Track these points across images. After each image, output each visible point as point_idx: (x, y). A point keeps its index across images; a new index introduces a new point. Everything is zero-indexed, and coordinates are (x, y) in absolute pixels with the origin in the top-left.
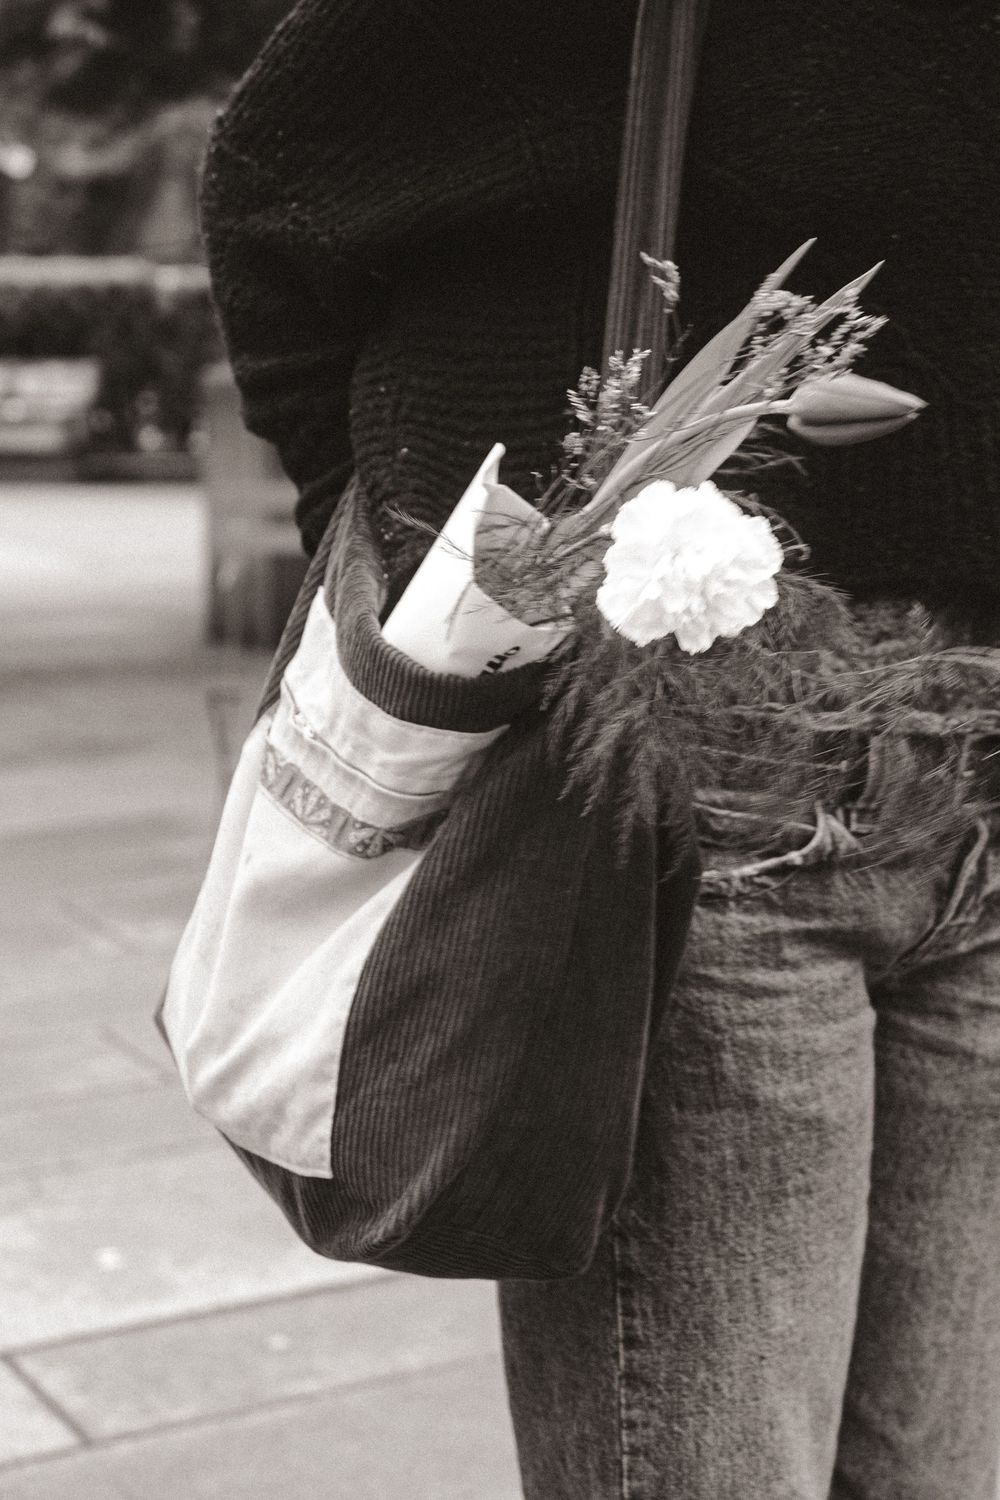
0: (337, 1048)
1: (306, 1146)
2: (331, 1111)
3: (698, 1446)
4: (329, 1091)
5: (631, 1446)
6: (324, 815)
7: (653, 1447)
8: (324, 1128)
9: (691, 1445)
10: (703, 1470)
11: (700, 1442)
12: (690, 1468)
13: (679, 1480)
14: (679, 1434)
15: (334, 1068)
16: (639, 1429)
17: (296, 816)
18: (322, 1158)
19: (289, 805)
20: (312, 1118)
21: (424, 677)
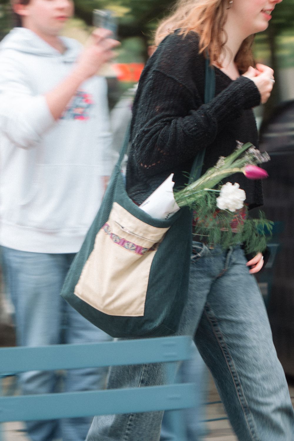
0: (146, 290)
1: (138, 310)
2: (144, 302)
3: (158, 371)
4: (144, 298)
5: (145, 370)
6: (134, 248)
7: (149, 371)
8: (143, 306)
9: (157, 371)
10: (157, 376)
11: (159, 371)
12: (155, 376)
13: (153, 378)
14: (155, 369)
15: (145, 294)
16: (147, 367)
17: (126, 248)
18: (142, 312)
19: (124, 247)
20: (140, 304)
21: (144, 214)
